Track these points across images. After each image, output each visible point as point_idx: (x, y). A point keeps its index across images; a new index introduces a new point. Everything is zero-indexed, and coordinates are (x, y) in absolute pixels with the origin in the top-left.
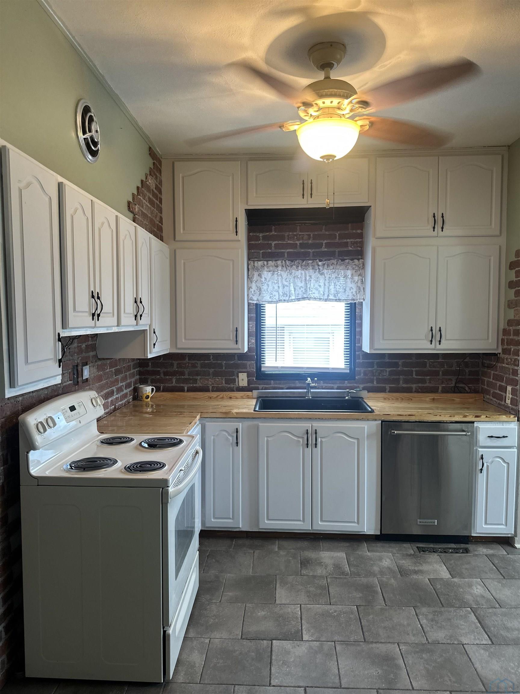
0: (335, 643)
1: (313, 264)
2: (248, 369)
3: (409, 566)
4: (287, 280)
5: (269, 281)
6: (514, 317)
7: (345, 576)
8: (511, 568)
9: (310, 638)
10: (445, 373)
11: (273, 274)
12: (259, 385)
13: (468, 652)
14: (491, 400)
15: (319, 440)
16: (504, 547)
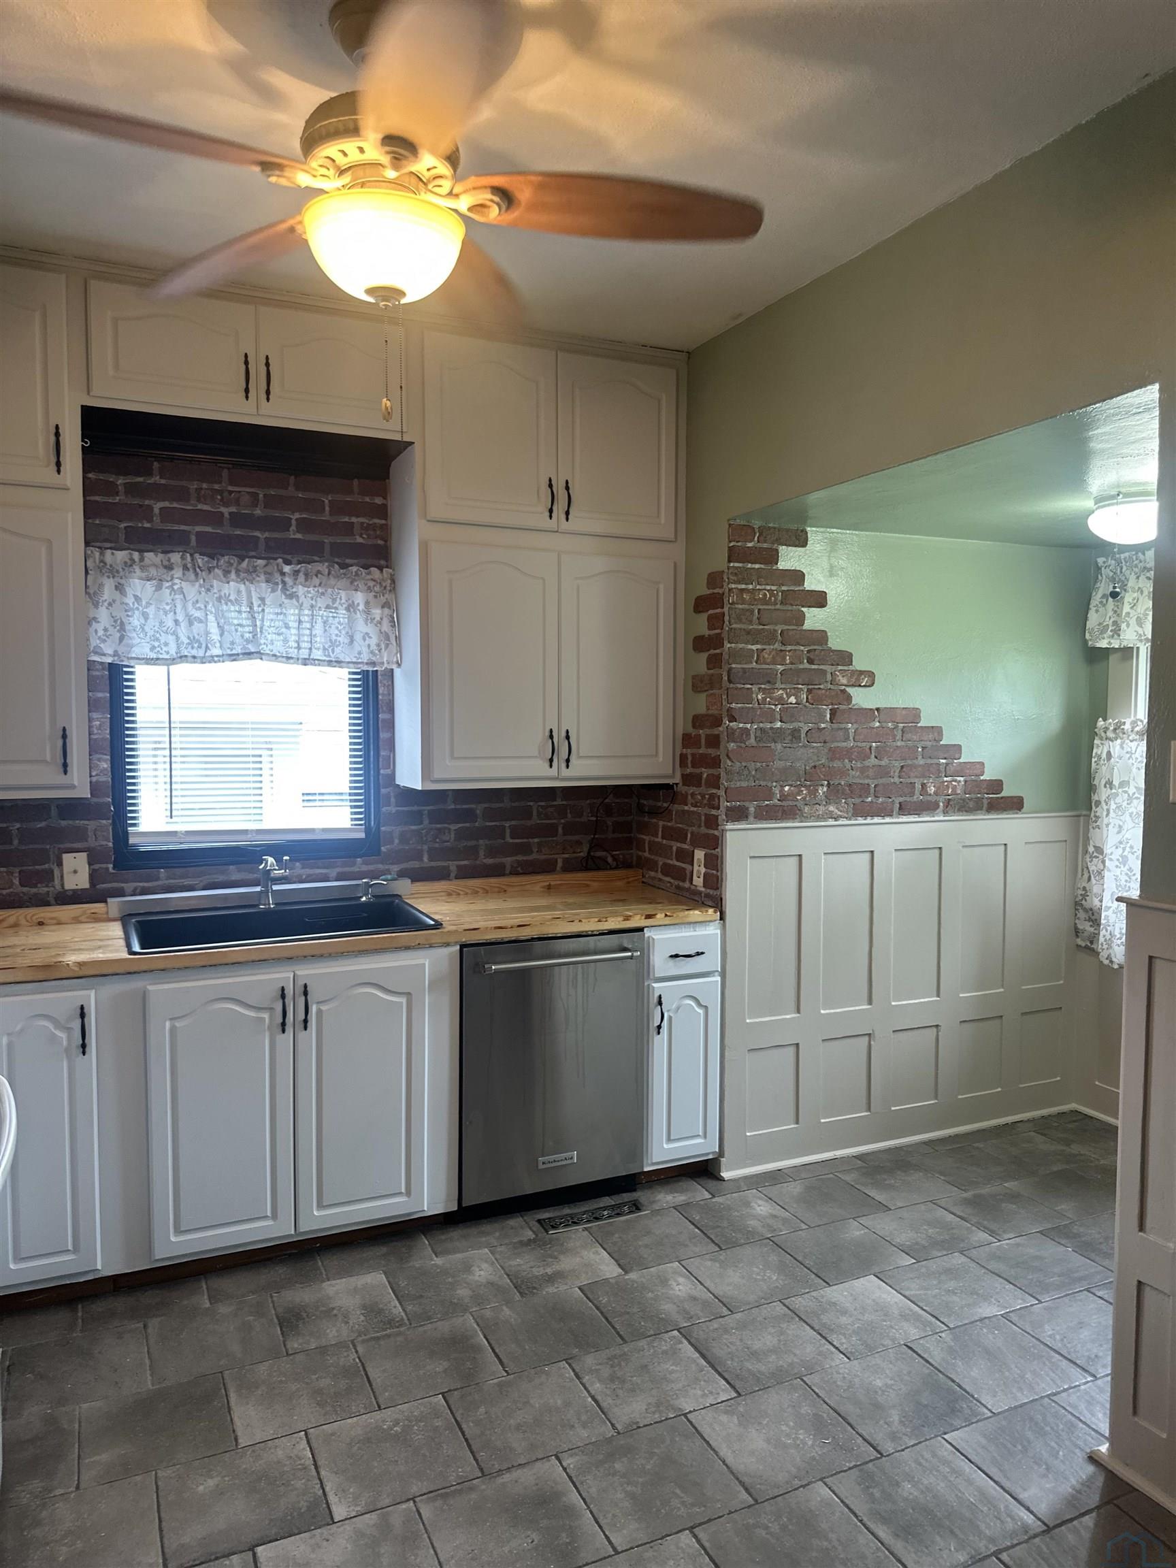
0: (415, 1502)
1: (269, 569)
2: (92, 842)
3: (532, 1267)
4: (198, 605)
5: (148, 604)
6: (708, 709)
7: (398, 1327)
8: (725, 1224)
9: (352, 1508)
10: (570, 829)
11: (159, 588)
12: (126, 882)
13: (699, 1429)
14: (660, 880)
15: (314, 1009)
16: (701, 1181)
